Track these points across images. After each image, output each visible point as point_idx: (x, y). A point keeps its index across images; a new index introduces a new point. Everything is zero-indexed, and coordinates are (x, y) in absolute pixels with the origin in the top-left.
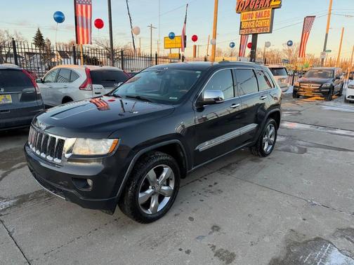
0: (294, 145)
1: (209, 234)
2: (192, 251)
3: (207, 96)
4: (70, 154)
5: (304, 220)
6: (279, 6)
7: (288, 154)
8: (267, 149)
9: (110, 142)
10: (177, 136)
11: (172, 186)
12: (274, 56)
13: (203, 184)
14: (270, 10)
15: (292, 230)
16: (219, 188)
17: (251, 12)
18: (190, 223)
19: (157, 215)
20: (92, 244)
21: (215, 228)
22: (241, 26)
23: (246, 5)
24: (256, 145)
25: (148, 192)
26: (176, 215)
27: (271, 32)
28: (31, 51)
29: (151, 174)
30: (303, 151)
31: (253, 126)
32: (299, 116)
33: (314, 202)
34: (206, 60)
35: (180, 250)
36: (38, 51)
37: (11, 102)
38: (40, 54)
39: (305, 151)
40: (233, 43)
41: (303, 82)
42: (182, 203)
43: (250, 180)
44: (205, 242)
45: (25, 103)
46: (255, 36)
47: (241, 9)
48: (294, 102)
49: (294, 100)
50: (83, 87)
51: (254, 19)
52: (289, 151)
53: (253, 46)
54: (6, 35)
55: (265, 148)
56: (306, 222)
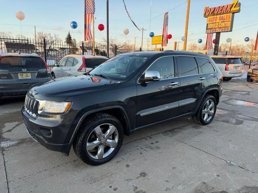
0: (234, 118)
1: (137, 178)
2: (119, 189)
3: (148, 75)
4: (41, 111)
5: (218, 176)
6: (238, 11)
7: (226, 124)
8: (207, 119)
9: (66, 104)
10: (119, 103)
11: (116, 140)
12: (239, 50)
13: (148, 142)
14: (231, 14)
15: (204, 183)
16: (158, 146)
17: (215, 16)
18: (126, 169)
19: (103, 160)
20: (52, 175)
21: (143, 174)
22: (207, 26)
23: (212, 11)
24: (196, 115)
25: (95, 142)
26: (118, 162)
27: (231, 31)
28: (64, 47)
29: (98, 130)
30: (239, 122)
31: (192, 100)
32: (247, 96)
33: (232, 163)
34: (160, 50)
35: (111, 187)
36: (68, 47)
37: (30, 78)
38: (69, 48)
39: (241, 123)
40: (201, 40)
41: (256, 70)
42: (125, 154)
43: (186, 142)
44: (130, 183)
45: (39, 79)
46: (218, 34)
47: (207, 14)
48: (247, 85)
49: (247, 83)
50: (80, 70)
51: (218, 21)
52: (227, 122)
53: (217, 42)
54: (49, 37)
55: (205, 118)
56: (219, 178)
